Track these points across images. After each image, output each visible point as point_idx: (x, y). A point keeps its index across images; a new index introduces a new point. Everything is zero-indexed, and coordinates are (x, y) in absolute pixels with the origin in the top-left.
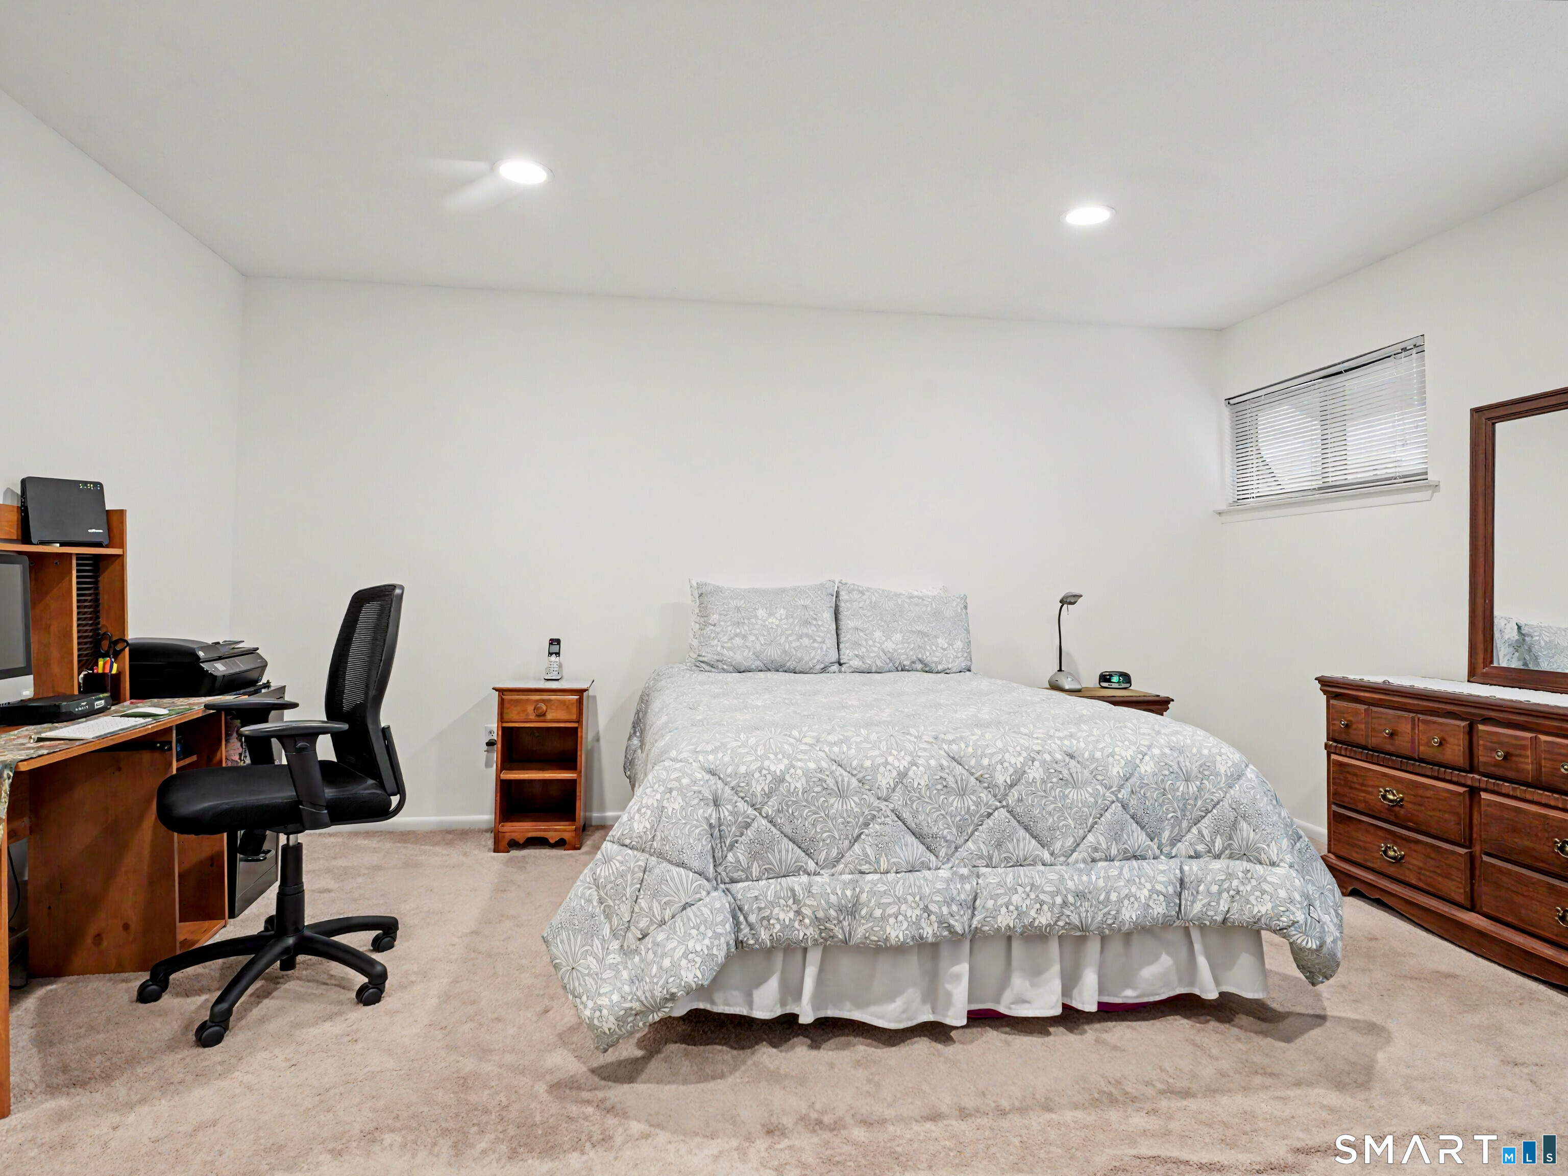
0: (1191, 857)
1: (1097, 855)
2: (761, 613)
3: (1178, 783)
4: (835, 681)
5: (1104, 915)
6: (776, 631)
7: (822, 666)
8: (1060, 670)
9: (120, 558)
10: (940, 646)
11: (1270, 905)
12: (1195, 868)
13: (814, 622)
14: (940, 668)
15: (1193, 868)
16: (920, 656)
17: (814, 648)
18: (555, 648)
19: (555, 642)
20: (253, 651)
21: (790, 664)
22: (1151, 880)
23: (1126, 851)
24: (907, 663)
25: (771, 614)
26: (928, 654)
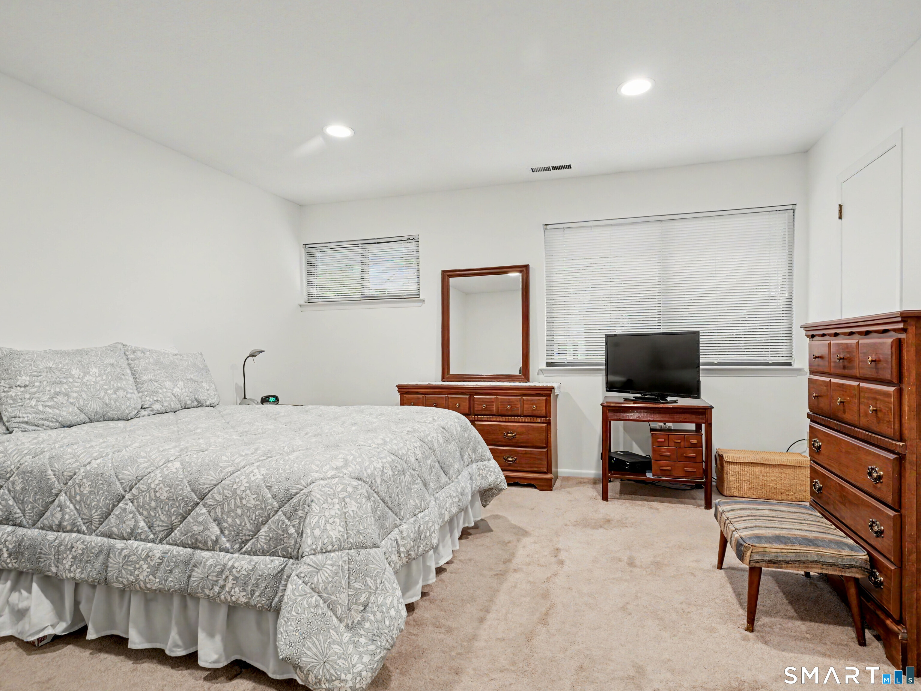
6: (94, 387)
8: (245, 398)
10: (205, 388)
11: (494, 476)
16: (195, 397)
24: (189, 403)
25: (86, 373)
26: (199, 394)
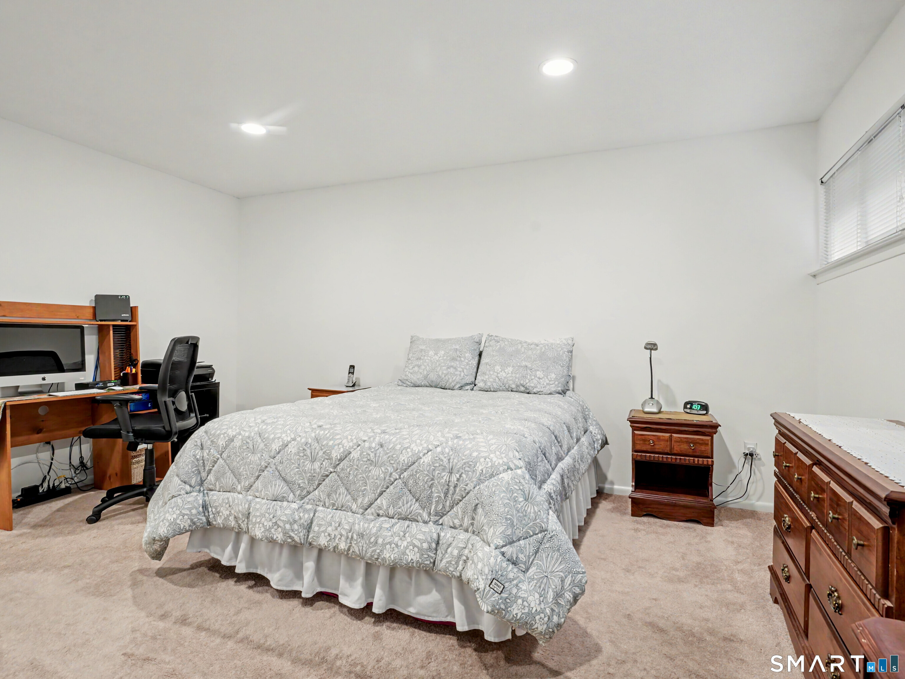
0: (451, 527)
1: (381, 512)
2: (431, 353)
3: (444, 474)
4: (468, 394)
5: (372, 552)
6: (436, 364)
7: (459, 385)
8: (652, 398)
9: (135, 326)
10: (538, 376)
12: (449, 535)
13: (458, 359)
14: (535, 391)
15: (447, 535)
16: (522, 382)
17: (456, 375)
18: (352, 371)
19: (352, 367)
20: (210, 367)
21: (443, 384)
22: (413, 536)
23: (400, 514)
24: (513, 386)
25: (436, 354)
26: (527, 381)
